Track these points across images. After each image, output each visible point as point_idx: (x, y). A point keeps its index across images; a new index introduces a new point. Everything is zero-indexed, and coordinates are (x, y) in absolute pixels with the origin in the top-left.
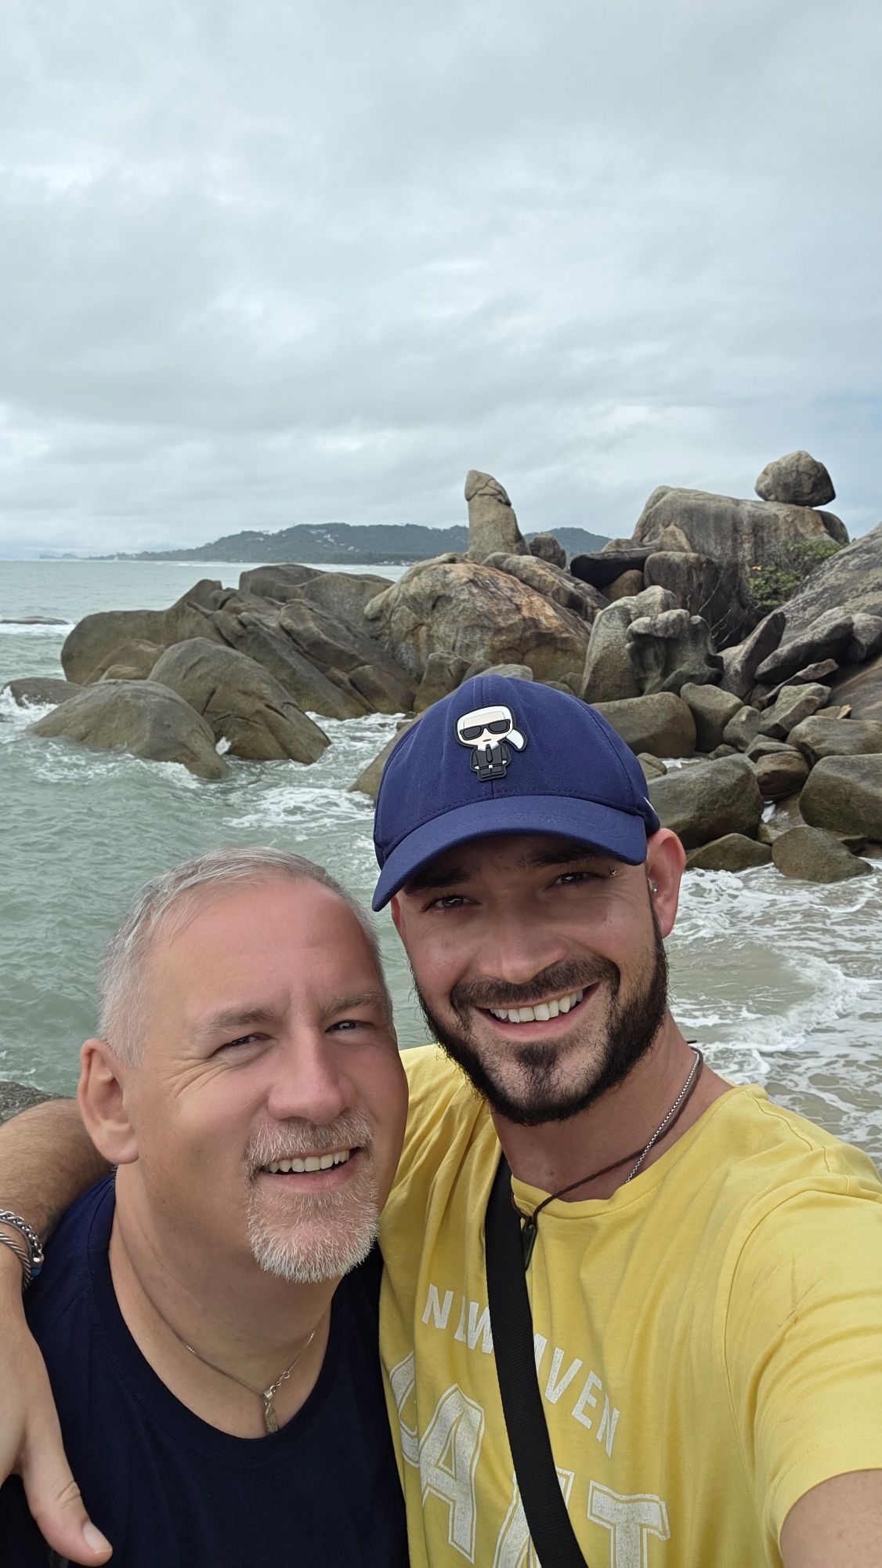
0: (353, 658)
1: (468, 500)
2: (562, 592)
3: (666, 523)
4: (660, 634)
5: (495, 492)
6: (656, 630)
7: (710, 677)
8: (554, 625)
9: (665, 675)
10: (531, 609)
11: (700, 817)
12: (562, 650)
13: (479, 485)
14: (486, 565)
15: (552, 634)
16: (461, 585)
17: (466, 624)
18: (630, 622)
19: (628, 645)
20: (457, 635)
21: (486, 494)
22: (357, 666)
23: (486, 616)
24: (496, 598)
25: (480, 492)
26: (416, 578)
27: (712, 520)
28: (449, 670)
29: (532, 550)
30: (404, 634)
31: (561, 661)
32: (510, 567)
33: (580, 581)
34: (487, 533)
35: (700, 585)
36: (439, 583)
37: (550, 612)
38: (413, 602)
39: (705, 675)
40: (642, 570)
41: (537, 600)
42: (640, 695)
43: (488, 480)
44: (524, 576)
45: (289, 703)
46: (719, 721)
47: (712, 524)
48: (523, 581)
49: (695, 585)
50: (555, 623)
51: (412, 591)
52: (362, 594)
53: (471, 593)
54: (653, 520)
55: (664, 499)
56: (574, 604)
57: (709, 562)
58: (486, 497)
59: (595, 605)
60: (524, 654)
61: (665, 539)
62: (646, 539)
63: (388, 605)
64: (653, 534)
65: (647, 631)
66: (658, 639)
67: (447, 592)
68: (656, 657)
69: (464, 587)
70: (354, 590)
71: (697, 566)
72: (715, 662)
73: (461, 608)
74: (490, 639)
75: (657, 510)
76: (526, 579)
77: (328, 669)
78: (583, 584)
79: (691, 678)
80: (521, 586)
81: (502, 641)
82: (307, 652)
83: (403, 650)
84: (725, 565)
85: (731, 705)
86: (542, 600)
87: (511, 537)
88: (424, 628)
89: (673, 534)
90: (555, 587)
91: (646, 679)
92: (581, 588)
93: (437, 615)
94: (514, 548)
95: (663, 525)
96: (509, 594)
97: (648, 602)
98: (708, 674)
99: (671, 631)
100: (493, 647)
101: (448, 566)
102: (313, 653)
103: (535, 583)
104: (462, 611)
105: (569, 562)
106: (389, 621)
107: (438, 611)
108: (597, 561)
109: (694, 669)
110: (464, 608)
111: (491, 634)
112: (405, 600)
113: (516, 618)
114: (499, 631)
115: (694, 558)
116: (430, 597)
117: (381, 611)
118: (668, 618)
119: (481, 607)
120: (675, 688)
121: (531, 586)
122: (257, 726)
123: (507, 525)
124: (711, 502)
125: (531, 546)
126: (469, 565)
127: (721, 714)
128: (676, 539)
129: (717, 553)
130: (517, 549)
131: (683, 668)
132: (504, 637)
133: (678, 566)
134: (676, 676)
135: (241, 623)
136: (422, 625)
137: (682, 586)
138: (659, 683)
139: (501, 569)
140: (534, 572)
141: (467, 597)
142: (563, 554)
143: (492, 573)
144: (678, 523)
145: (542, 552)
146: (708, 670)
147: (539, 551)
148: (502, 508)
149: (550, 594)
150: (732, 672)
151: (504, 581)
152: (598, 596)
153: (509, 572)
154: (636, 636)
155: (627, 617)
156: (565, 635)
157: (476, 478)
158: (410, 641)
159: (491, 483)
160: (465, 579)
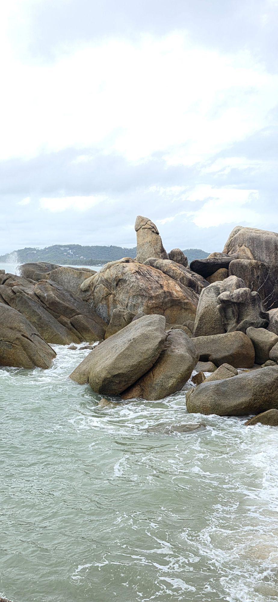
0: (73, 310)
1: (137, 231)
2: (185, 279)
3: (240, 245)
4: (235, 301)
5: (152, 227)
6: (232, 298)
7: (262, 324)
8: (180, 296)
9: (238, 322)
10: (168, 287)
11: (255, 400)
12: (185, 309)
13: (142, 224)
14: (145, 264)
15: (180, 300)
16: (131, 274)
17: (134, 294)
18: (219, 294)
19: (218, 306)
20: (129, 300)
21: (146, 228)
22: (75, 315)
23: (144, 290)
24: (150, 281)
25: (142, 227)
26: (108, 270)
27: (264, 244)
28: (124, 318)
29: (170, 257)
30: (101, 299)
31: (184, 314)
32: (158, 265)
33: (195, 273)
34: (146, 248)
35: (258, 277)
36: (120, 272)
37: (178, 288)
38: (107, 282)
39: (259, 323)
40: (228, 269)
41: (172, 282)
42: (225, 333)
43: (147, 221)
44: (165, 270)
45: (35, 334)
46: (267, 347)
47: (264, 246)
48: (164, 272)
49: (255, 277)
50: (181, 294)
51: (106, 277)
52: (80, 278)
53: (136, 278)
54: (233, 243)
55: (239, 232)
56: (192, 285)
57: (263, 265)
58: (147, 229)
59: (203, 286)
60: (164, 310)
61: (240, 253)
62: (230, 253)
63: (93, 284)
64: (233, 250)
65: (228, 299)
66: (234, 303)
67: (124, 278)
68: (233, 313)
69: (134, 275)
70: (76, 276)
71: (256, 267)
72: (265, 316)
73: (131, 285)
74: (146, 302)
75: (235, 238)
76: (166, 271)
77: (59, 317)
78: (196, 275)
79: (252, 324)
80: (163, 275)
81: (153, 304)
82: (48, 308)
83: (100, 307)
84: (271, 267)
85: (273, 339)
86: (174, 282)
87: (158, 250)
88: (112, 296)
89: (244, 250)
90: (181, 276)
91: (228, 324)
92: (195, 277)
93: (119, 289)
94: (160, 255)
95: (239, 246)
96: (157, 279)
97: (229, 284)
98: (261, 322)
99: (241, 299)
100: (148, 306)
101: (125, 264)
102: (51, 308)
103: (171, 274)
104: (132, 287)
105: (189, 264)
106: (93, 292)
107: (119, 287)
108: (204, 263)
109: (253, 319)
110: (133, 286)
111: (147, 299)
112: (102, 281)
113: (161, 291)
114: (151, 298)
115: (255, 263)
116: (115, 280)
117: (89, 287)
118: (239, 292)
119: (142, 285)
120: (243, 329)
121: (169, 275)
122: (17, 346)
123: (157, 244)
124: (264, 234)
125: (169, 255)
126: (136, 264)
127: (268, 344)
128: (245, 253)
129: (267, 260)
130: (162, 256)
131: (247, 319)
132: (154, 301)
133: (246, 266)
134: (244, 323)
135: (13, 291)
136: (110, 294)
137: (249, 277)
138: (235, 327)
139: (153, 267)
140: (170, 268)
141: (134, 280)
142: (186, 259)
143: (148, 268)
144: (246, 245)
145: (175, 258)
146: (261, 320)
147: (173, 257)
148: (154, 235)
149: (179, 279)
150: (274, 321)
151: (154, 273)
152: (204, 281)
153: (157, 268)
154: (222, 301)
155: (218, 291)
156: (186, 301)
157: (141, 220)
158: (104, 302)
159: (149, 222)
160: (134, 271)
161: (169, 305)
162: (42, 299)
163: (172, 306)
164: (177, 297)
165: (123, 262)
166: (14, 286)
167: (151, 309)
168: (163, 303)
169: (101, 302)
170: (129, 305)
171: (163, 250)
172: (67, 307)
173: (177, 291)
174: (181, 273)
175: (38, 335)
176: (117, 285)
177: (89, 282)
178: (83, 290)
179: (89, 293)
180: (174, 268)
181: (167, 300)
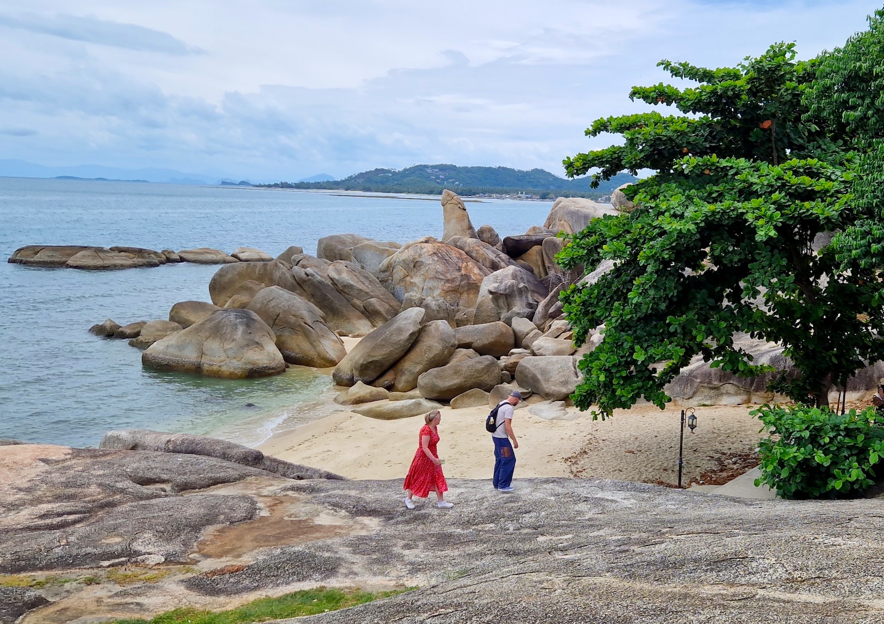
0: (366, 294)
1: (443, 206)
2: (487, 260)
3: (560, 219)
5: (458, 203)
6: (501, 290)
7: (528, 315)
8: (478, 279)
9: (508, 311)
10: (466, 269)
13: (449, 199)
14: (448, 243)
15: (476, 283)
16: (428, 255)
17: (430, 276)
19: (490, 296)
20: (424, 282)
21: (452, 204)
22: (368, 298)
23: (440, 273)
24: (447, 263)
25: (449, 202)
26: (406, 251)
27: (583, 219)
28: (415, 303)
29: (477, 235)
30: (399, 280)
32: (461, 245)
33: (502, 253)
34: (453, 224)
36: (418, 254)
37: (476, 271)
38: (404, 263)
41: (471, 264)
43: (453, 196)
44: (468, 250)
45: (318, 321)
46: (522, 336)
47: (582, 221)
48: (466, 253)
50: (479, 277)
51: (404, 258)
52: (383, 255)
53: (433, 260)
54: (554, 217)
55: (560, 205)
56: (494, 266)
61: (559, 228)
63: (391, 264)
64: (554, 224)
65: (496, 290)
66: (502, 294)
67: (421, 259)
68: (504, 304)
69: (430, 257)
70: (378, 253)
73: (427, 268)
74: (443, 285)
75: (555, 211)
76: (469, 252)
77: (353, 299)
78: (503, 256)
80: (464, 256)
81: (449, 287)
82: (342, 290)
83: (399, 289)
85: (530, 328)
86: (474, 264)
87: (465, 227)
88: (408, 278)
89: (563, 225)
90: (483, 257)
91: (501, 313)
93: (416, 271)
94: (467, 233)
95: (558, 220)
96: (456, 260)
98: (526, 313)
99: (508, 291)
100: (443, 290)
101: (424, 245)
102: (345, 291)
103: (472, 255)
104: (428, 270)
105: (499, 242)
106: (391, 273)
107: (416, 269)
108: (516, 240)
109: (520, 310)
110: (429, 268)
111: (443, 282)
112: (400, 262)
113: (458, 274)
114: (447, 281)
116: (412, 261)
117: (388, 267)
118: (507, 284)
119: (438, 268)
120: (509, 319)
121: (470, 256)
122: (299, 333)
123: (464, 220)
124: (583, 209)
125: (477, 232)
126: (435, 244)
127: (524, 333)
128: (564, 228)
131: (515, 309)
132: (450, 285)
134: (512, 313)
135: (306, 274)
139: (455, 246)
140: (474, 247)
141: (431, 262)
142: (497, 236)
143: (449, 249)
144: (565, 220)
145: (483, 237)
146: (528, 310)
147: (483, 234)
148: (461, 212)
149: (480, 261)
151: (455, 254)
153: (460, 248)
154: (491, 292)
155: (496, 281)
157: (447, 194)
158: (402, 284)
159: (455, 198)
160: (431, 253)
161: (466, 288)
162: (335, 281)
163: (468, 290)
164: (475, 281)
165: (422, 242)
166: (308, 267)
167: (447, 292)
168: (459, 286)
169: (398, 284)
170: (425, 287)
171: (470, 227)
172: (361, 290)
173: (475, 274)
174: (483, 254)
175: (320, 322)
176: (414, 266)
177: (387, 262)
178: (382, 270)
179: (388, 274)
180: (477, 248)
181: (463, 283)
